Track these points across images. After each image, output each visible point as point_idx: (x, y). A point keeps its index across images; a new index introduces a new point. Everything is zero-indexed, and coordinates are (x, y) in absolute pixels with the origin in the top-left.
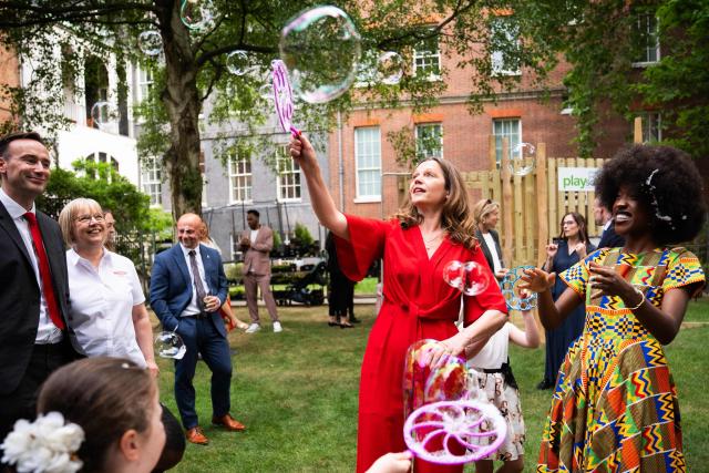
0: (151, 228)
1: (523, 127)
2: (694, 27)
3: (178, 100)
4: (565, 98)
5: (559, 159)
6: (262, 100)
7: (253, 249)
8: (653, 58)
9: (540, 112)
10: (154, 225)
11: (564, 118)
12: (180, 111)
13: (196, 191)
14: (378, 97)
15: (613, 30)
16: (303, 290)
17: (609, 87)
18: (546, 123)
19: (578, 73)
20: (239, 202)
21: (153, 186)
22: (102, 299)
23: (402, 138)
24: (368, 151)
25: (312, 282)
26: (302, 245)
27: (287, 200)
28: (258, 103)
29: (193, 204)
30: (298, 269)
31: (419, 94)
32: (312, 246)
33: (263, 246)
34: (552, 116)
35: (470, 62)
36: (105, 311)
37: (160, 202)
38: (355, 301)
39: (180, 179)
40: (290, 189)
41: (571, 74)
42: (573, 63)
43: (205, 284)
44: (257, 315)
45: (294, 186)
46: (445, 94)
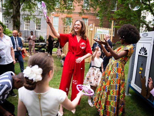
0: (6, 33)
1: (88, 20)
2: (125, 4)
3: (15, 4)
4: (97, 15)
5: (97, 27)
6: (34, 7)
7: (31, 40)
8: (115, 10)
9: (92, 17)
10: (7, 33)
11: (97, 19)
12: (16, 7)
13: (19, 26)
14: (60, 10)
15: (108, 3)
16: (41, 50)
17: (106, 14)
18: (93, 20)
19: (101, 11)
20: (26, 30)
21: (6, 24)
22: (3, 45)
23: (64, 19)
24: (56, 22)
25: (43, 48)
26: (41, 40)
27: (37, 30)
28: (33, 8)
29: (18, 29)
30: (40, 45)
31: (69, 10)
32: (43, 40)
33: (34, 39)
34: (94, 19)
35: (81, 5)
36: (4, 48)
37: (8, 28)
38: (52, 53)
39: (15, 23)
40: (38, 28)
41: (99, 11)
42: (100, 8)
43: (18, 45)
44: (31, 54)
45: (39, 27)
46: (74, 11)
